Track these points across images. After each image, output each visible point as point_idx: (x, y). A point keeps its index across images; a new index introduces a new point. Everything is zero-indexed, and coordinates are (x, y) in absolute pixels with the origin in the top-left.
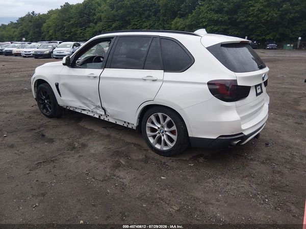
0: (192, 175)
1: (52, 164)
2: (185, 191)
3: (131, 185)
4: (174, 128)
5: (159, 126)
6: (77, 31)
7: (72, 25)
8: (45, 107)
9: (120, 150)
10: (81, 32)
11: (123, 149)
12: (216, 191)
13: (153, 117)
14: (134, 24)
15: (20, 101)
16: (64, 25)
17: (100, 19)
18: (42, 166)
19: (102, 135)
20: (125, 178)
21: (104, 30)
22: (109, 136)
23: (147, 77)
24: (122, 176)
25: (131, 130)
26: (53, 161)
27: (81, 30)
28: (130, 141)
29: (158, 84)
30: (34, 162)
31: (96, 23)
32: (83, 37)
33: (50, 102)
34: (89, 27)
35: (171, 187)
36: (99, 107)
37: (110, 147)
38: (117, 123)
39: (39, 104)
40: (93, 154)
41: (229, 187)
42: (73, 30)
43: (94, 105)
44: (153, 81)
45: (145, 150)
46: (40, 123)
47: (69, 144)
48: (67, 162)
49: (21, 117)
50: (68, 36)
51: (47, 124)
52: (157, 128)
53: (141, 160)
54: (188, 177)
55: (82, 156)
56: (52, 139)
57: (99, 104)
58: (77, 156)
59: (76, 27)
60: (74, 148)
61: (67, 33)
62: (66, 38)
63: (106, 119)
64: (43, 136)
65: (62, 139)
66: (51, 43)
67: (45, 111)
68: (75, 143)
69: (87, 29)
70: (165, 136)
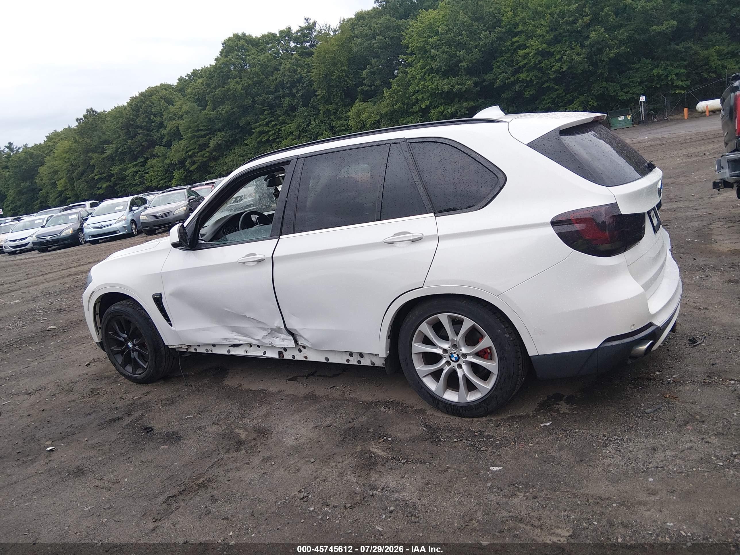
0: (561, 448)
1: (204, 495)
2: (563, 488)
3: (425, 501)
4: (486, 342)
5: (446, 346)
6: (125, 170)
7: (111, 159)
8: (128, 360)
9: (356, 423)
10: (136, 172)
11: (363, 419)
12: (636, 472)
13: (425, 328)
14: (261, 133)
15: (51, 358)
16: (92, 162)
17: (177, 135)
18: (181, 504)
19: (294, 399)
20: (403, 489)
21: (190, 157)
22: (312, 398)
23: (395, 235)
24: (392, 485)
25: (372, 369)
26: (203, 486)
27: (135, 166)
28: (370, 399)
29: (429, 246)
30: (155, 497)
31: (169, 145)
32: (141, 183)
33: (142, 345)
34: (154, 156)
35: (526, 485)
36: (278, 330)
37: (329, 421)
38: (330, 361)
39: (111, 355)
40: (295, 448)
41: (659, 456)
42: (115, 170)
43: (264, 329)
44: (414, 241)
45: (417, 412)
46: (127, 401)
47: (225, 437)
48: (240, 480)
49: (72, 396)
50: (104, 186)
51: (144, 399)
52: (440, 352)
53: (422, 439)
54: (554, 454)
55: (270, 458)
56: (175, 433)
57: (278, 323)
58: (256, 460)
59: (122, 161)
60: (240, 444)
61: (100, 179)
62: (101, 192)
63: (300, 357)
64: (149, 430)
65: (200, 428)
66: (71, 208)
67: (129, 369)
68: (237, 431)
69: (150, 162)
70: (464, 367)
